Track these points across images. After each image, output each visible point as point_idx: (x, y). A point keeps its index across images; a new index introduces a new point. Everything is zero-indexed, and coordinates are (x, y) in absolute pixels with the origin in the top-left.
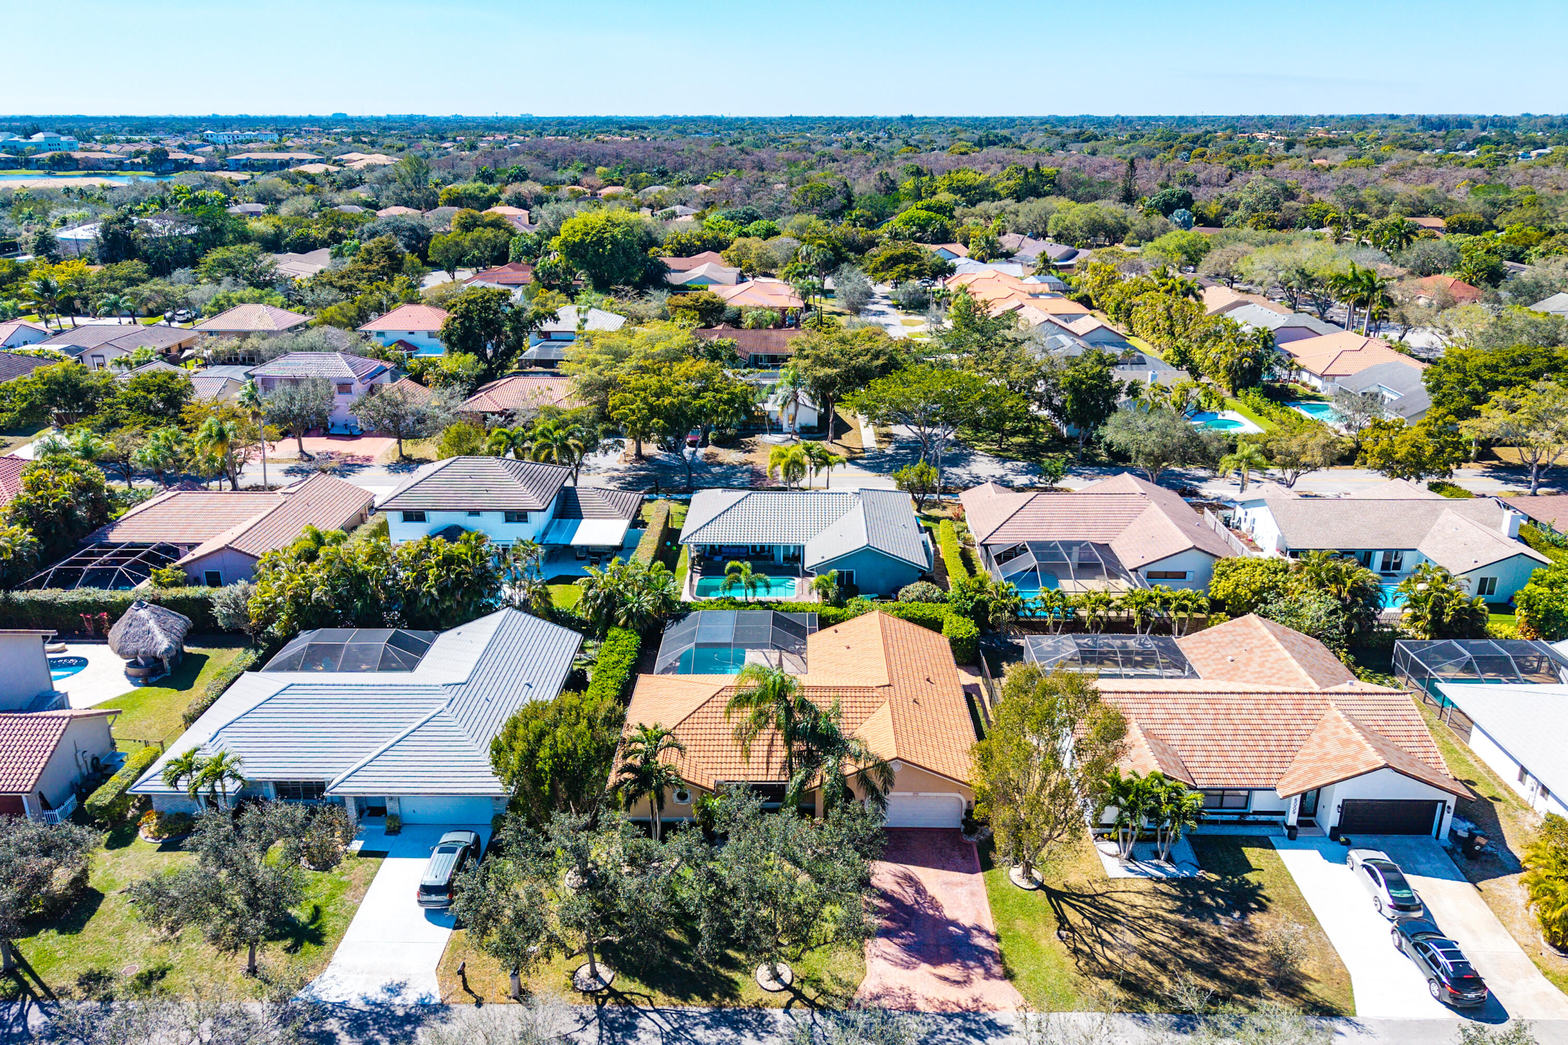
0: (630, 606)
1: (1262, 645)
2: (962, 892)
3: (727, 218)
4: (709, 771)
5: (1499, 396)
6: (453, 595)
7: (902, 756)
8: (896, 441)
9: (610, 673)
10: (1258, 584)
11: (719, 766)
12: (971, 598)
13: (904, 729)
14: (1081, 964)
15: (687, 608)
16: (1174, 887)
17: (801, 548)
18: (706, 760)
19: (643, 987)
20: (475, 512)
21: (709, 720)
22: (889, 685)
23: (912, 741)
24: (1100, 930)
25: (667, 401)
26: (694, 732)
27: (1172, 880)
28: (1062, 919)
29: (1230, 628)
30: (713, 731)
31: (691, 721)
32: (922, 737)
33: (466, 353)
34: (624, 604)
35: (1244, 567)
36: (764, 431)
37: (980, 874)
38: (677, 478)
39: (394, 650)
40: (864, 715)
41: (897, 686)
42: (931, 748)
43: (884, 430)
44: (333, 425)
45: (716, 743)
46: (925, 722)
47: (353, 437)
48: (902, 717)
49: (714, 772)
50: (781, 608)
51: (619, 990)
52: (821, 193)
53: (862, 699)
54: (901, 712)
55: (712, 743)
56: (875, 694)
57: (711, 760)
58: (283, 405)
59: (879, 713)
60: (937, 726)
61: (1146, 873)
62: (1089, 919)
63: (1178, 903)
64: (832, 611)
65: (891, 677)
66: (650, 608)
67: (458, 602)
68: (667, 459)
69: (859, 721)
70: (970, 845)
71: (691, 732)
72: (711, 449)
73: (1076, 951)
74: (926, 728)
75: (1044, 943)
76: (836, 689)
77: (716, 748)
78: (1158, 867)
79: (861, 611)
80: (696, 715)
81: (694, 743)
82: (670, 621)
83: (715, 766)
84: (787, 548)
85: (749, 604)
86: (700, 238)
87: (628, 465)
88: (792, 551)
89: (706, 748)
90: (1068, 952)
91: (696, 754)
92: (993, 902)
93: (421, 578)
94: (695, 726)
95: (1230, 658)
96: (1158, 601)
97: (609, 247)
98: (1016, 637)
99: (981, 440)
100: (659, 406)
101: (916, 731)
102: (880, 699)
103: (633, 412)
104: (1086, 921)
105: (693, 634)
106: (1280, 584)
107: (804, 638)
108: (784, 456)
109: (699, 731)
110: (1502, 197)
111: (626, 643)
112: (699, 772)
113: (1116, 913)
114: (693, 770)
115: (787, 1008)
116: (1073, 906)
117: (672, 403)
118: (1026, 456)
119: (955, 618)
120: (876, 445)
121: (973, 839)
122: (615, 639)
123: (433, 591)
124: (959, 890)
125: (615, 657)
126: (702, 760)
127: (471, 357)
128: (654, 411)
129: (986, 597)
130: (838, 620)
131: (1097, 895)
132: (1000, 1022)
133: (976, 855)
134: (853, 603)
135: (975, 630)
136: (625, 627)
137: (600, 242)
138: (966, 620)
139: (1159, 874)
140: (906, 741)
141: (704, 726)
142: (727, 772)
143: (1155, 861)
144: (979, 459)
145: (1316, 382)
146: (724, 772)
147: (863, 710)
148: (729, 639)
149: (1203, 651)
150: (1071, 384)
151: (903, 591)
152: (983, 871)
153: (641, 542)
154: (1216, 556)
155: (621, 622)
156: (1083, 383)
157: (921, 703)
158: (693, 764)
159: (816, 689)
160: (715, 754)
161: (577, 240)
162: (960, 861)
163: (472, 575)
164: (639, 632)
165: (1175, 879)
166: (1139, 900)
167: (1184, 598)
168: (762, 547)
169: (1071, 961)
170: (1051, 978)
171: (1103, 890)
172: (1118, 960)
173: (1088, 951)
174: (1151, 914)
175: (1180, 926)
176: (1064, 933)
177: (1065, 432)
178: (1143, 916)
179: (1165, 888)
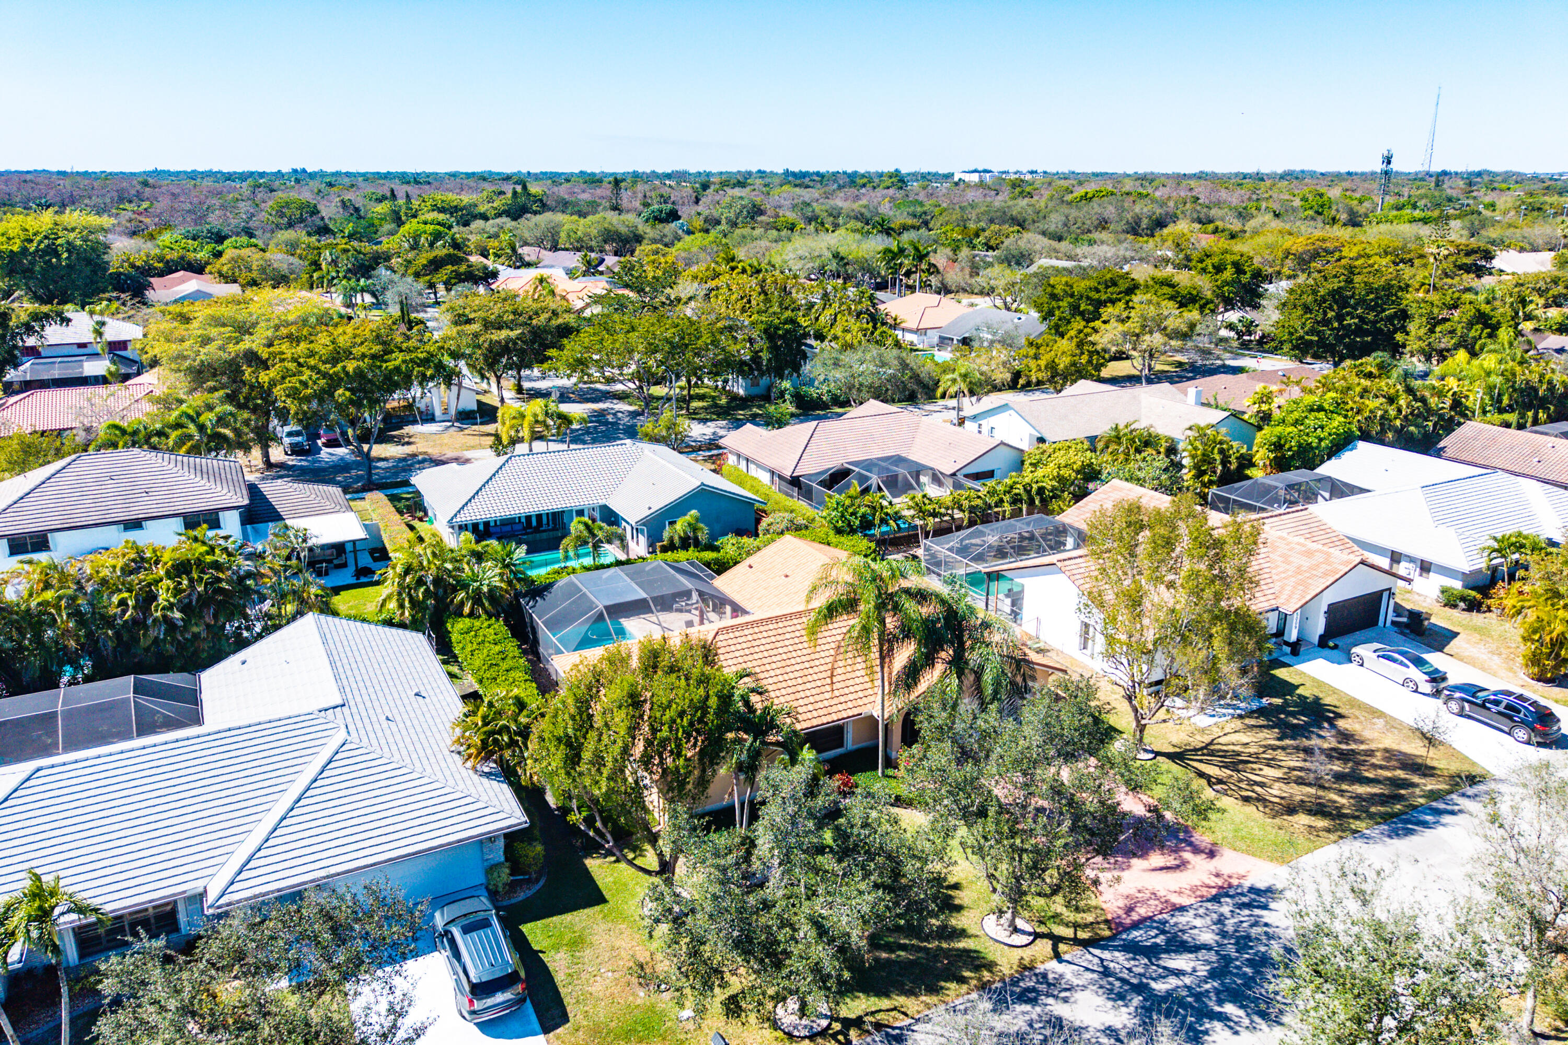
0: (475, 585)
3: (187, 238)
5: (1108, 311)
6: (200, 616)
14: (1261, 808)
16: (1257, 718)
19: (873, 999)
20: (135, 524)
24: (1242, 774)
25: (351, 366)
27: (1250, 714)
28: (1201, 774)
34: (464, 586)
36: (415, 422)
51: (852, 1016)
52: (301, 208)
61: (1226, 715)
62: (1223, 767)
63: (1276, 731)
66: (501, 584)
67: (208, 626)
73: (1246, 799)
78: (1228, 706)
82: (525, 600)
86: (160, 259)
90: (1240, 803)
93: (148, 598)
97: (65, 255)
104: (1223, 770)
108: (523, 415)
110: (919, 209)
113: (1240, 755)
115: (1057, 956)
116: (1201, 761)
123: (172, 613)
128: (334, 382)
131: (1208, 745)
132: (1262, 885)
134: (727, 543)
137: (52, 251)
139: (1238, 712)
145: (911, 338)
150: (766, 331)
151: (763, 525)
153: (385, 533)
155: (467, 610)
156: (779, 329)
161: (15, 248)
163: (228, 582)
164: (498, 618)
165: (1253, 712)
169: (1250, 809)
170: (1256, 830)
171: (1207, 739)
172: (1284, 795)
173: (1254, 795)
174: (1265, 746)
175: (1297, 749)
176: (1218, 787)
177: (741, 392)
178: (1262, 750)
179: (1252, 722)
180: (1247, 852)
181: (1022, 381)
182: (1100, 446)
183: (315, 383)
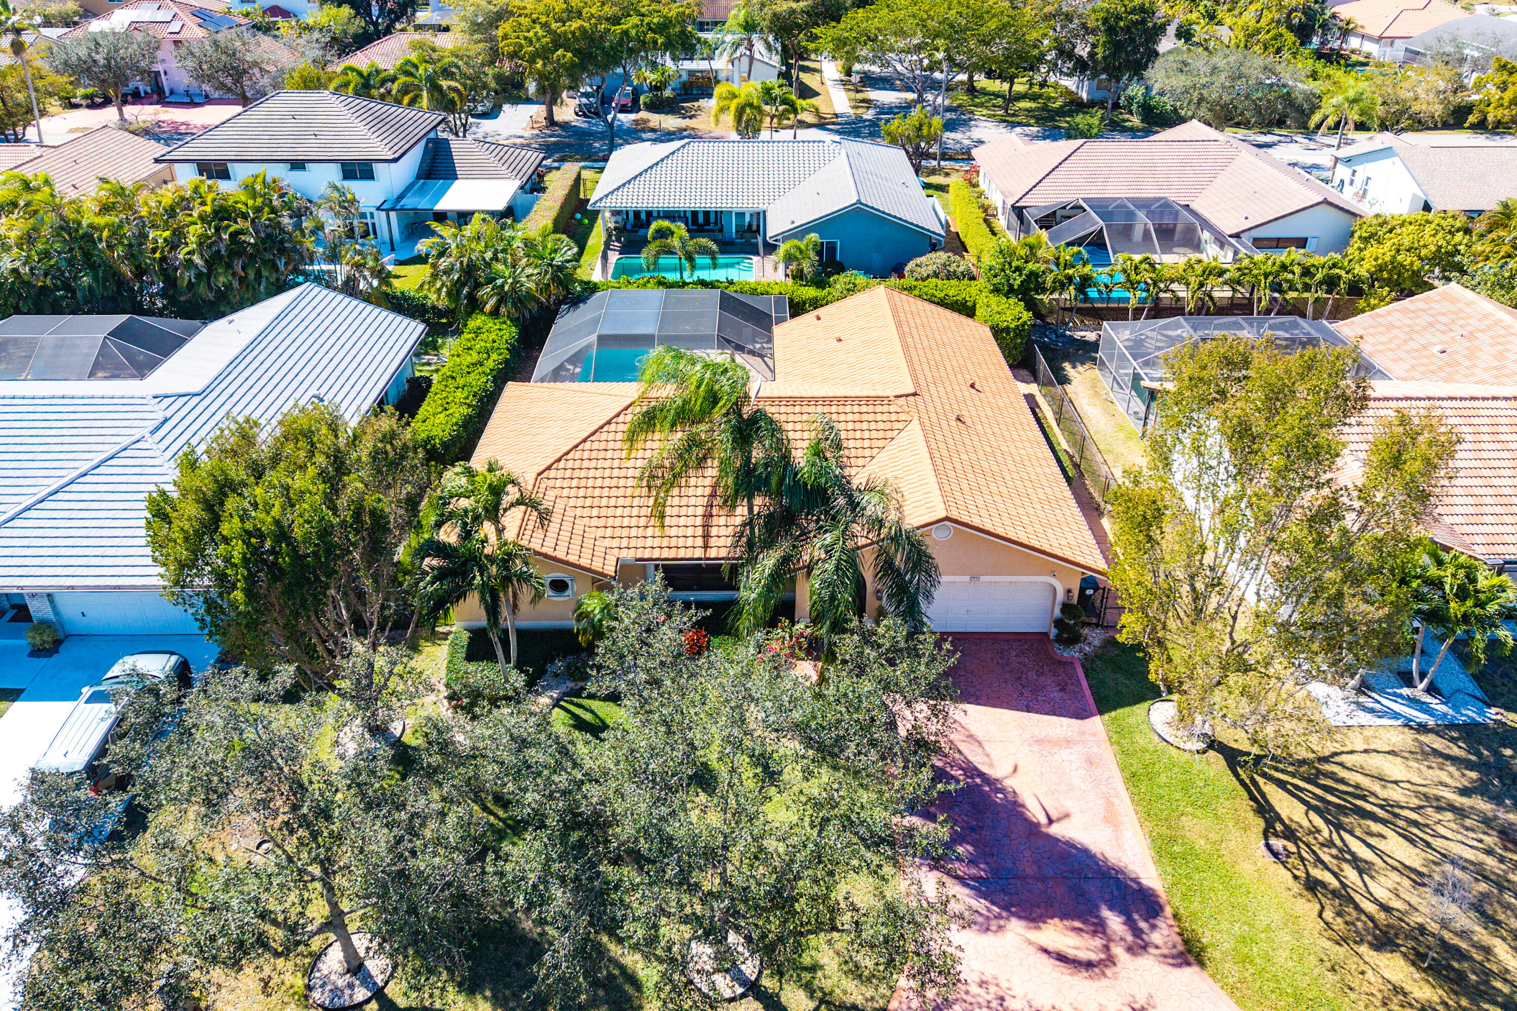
0: (499, 282)
1: (1489, 328)
2: (1071, 757)
4: (607, 543)
6: (229, 266)
7: (954, 514)
8: (876, 106)
9: (461, 382)
10: (1433, 248)
11: (625, 532)
12: (1018, 269)
13: (949, 466)
14: (1328, 915)
15: (591, 288)
16: (1453, 740)
17: (760, 216)
18: (602, 522)
20: (298, 165)
21: (609, 454)
22: (915, 394)
23: (965, 486)
24: (1346, 836)
25: (575, 25)
26: (583, 474)
27: (1444, 729)
28: (1264, 809)
29: (1423, 305)
30: (616, 473)
31: (578, 455)
32: (982, 481)
33: (339, 6)
34: (490, 280)
35: (1402, 225)
37: (1097, 719)
38: (597, 145)
39: (118, 347)
40: (875, 443)
41: (926, 395)
42: (998, 498)
43: (860, 96)
44: (172, 92)
45: (621, 492)
46: (981, 454)
47: (193, 104)
48: (942, 445)
49: (615, 543)
50: (732, 288)
53: (871, 417)
54: (939, 437)
55: (614, 492)
56: (892, 409)
57: (610, 522)
58: (83, 52)
59: (902, 439)
60: (1000, 459)
61: (1396, 715)
62: (1316, 809)
63: (1474, 775)
64: (811, 292)
65: (916, 382)
66: (532, 285)
68: (585, 125)
69: (867, 453)
70: (1069, 663)
71: (577, 473)
72: (643, 114)
73: (1312, 886)
74: (985, 464)
75: (1246, 868)
76: (828, 401)
77: (621, 501)
78: (1413, 702)
79: (852, 289)
80: (588, 445)
81: (581, 492)
82: (564, 307)
83: (618, 532)
84: (741, 215)
85: (685, 284)
87: (536, 132)
88: (747, 219)
89: (604, 502)
90: (1296, 888)
91: (586, 512)
92: (1132, 778)
93: (178, 239)
94: (586, 464)
95: (1439, 348)
96: (1297, 269)
98: (1075, 328)
99: (982, 105)
100: (565, 33)
101: (968, 469)
102: (903, 417)
103: (529, 41)
104: (1312, 815)
105: (597, 320)
106: (1462, 248)
107: (770, 330)
108: (735, 96)
109: (591, 473)
111: (493, 336)
112: (589, 543)
113: (1363, 798)
114: (577, 540)
116: (1281, 784)
117: (581, 28)
118: (1039, 120)
119: (994, 299)
120: (851, 111)
121: (1073, 653)
122: (478, 331)
123: (196, 259)
124: (1064, 754)
125: (474, 357)
126: (594, 522)
127: (346, 11)
128: (559, 42)
129: (1040, 267)
130: (816, 304)
131: (1321, 759)
133: (1084, 683)
134: (840, 281)
135: (1026, 316)
136: (495, 313)
138: (1012, 300)
139: (1423, 717)
140: (956, 487)
141: (600, 464)
142: (640, 542)
143: (1405, 691)
144: (981, 124)
145: (1370, 47)
146: (633, 542)
147: (874, 434)
148: (649, 328)
149: (1383, 339)
150: (1105, 21)
151: (911, 265)
152: (1101, 713)
153: (535, 208)
154: (1354, 215)
155: (488, 308)
156: (1120, 19)
157: (969, 422)
158: (578, 530)
159: (792, 401)
160: (619, 511)
162: (1057, 695)
163: (257, 235)
164: (515, 321)
165: (1452, 726)
166: (1394, 769)
167: (1334, 266)
168: (707, 214)
169: (1307, 908)
170: (1281, 956)
171: (1329, 748)
172: (1396, 904)
173: (1335, 883)
174: (1426, 797)
175: (1487, 822)
176: (1278, 844)
177: (1084, 96)
178: (1415, 802)
179: (1438, 744)
180: (1232, 991)
181: (1472, 119)
182: (1480, 227)
183: (538, 40)
